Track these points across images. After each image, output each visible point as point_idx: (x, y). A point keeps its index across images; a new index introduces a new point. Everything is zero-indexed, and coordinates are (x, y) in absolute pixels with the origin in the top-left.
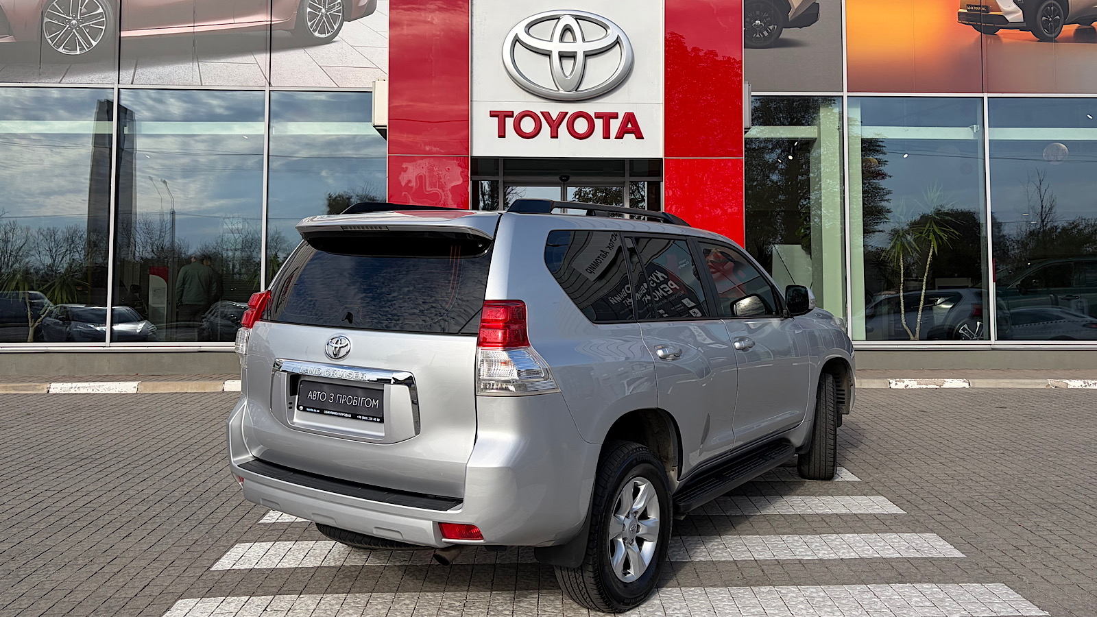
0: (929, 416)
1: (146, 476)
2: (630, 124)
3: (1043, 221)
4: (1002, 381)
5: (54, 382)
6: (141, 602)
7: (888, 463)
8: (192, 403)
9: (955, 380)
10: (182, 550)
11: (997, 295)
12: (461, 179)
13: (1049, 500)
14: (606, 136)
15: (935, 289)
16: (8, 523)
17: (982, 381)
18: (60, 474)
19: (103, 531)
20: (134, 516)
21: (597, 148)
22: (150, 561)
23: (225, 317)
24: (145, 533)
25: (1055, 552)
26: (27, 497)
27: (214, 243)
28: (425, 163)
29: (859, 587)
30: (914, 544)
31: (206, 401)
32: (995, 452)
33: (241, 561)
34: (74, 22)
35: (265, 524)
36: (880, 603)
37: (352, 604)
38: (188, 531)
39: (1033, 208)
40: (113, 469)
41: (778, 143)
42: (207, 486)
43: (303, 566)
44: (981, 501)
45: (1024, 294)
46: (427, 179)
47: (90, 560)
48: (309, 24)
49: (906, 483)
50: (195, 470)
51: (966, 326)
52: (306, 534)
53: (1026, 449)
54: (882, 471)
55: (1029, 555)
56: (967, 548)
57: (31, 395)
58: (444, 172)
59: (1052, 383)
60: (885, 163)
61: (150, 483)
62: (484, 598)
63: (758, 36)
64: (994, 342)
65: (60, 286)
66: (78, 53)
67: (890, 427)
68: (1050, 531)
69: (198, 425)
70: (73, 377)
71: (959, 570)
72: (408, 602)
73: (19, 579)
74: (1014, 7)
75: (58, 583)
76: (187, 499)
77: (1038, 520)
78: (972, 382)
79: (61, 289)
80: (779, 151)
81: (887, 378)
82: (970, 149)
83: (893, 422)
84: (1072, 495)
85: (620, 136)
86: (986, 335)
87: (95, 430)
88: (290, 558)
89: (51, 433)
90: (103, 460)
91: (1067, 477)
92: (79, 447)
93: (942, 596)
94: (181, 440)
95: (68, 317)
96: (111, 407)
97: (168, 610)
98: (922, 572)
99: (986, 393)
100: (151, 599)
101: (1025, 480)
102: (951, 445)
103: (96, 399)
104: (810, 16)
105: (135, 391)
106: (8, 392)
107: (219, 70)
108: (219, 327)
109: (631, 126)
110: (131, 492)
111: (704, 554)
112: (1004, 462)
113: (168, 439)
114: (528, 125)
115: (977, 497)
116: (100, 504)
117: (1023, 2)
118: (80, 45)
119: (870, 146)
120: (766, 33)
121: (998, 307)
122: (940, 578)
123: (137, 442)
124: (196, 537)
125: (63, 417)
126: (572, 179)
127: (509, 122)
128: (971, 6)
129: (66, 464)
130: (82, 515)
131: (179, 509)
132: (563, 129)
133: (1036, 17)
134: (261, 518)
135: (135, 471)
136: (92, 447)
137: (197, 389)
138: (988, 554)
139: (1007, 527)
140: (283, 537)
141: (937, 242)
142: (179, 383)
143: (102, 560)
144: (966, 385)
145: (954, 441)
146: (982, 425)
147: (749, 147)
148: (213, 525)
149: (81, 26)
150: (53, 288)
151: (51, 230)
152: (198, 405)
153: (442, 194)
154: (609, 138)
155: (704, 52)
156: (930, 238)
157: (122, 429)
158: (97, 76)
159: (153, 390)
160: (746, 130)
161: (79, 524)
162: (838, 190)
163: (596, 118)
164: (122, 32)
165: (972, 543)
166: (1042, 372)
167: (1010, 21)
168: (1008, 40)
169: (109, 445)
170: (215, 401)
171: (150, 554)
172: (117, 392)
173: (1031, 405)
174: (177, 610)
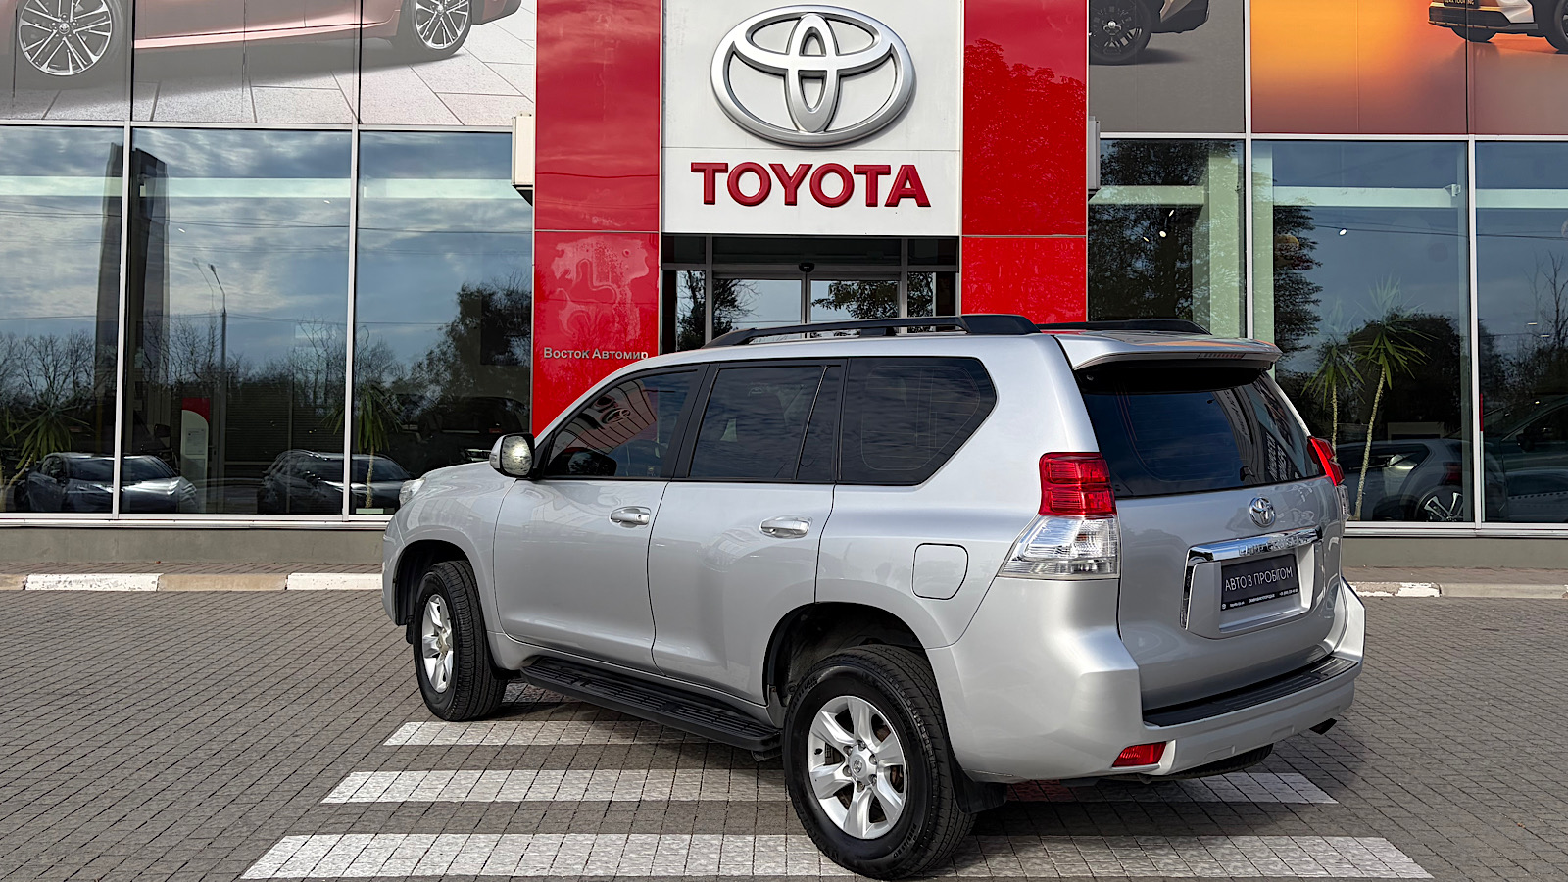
0: (1374, 642)
1: (158, 724)
2: (908, 182)
3: (1558, 333)
4: (1492, 586)
5: (33, 573)
8: (238, 608)
9: (1417, 585)
10: (200, 845)
11: (1486, 449)
12: (647, 269)
14: (872, 202)
15: (1386, 439)
17: (1461, 586)
18: (28, 720)
19: (83, 811)
20: (134, 787)
21: (857, 220)
22: (150, 862)
23: (298, 473)
24: (148, 815)
27: (285, 360)
28: (591, 244)
30: (1349, 856)
31: (258, 605)
32: (1481, 703)
33: (289, 866)
34: (64, 26)
35: (330, 805)
38: (212, 814)
39: (1543, 313)
40: (109, 712)
41: (1145, 212)
42: (247, 741)
43: (384, 875)
44: (1457, 785)
45: (1527, 451)
46: (594, 268)
47: (59, 858)
48: (419, 28)
49: (1337, 753)
50: (232, 716)
51: (1435, 499)
52: (392, 822)
53: (1531, 698)
55: (1535, 876)
56: (1435, 864)
58: (620, 258)
60: (1310, 244)
61: (162, 735)
63: (1112, 45)
64: (1479, 525)
65: (45, 427)
66: (71, 72)
69: (243, 643)
70: (64, 565)
76: (216, 761)
77: (1549, 817)
78: (1445, 588)
79: (47, 431)
80: (1146, 224)
82: (1448, 221)
85: (892, 202)
86: (1467, 514)
87: (87, 649)
88: (365, 860)
89: (21, 653)
90: (95, 697)
92: (62, 676)
94: (216, 667)
95: (65, 473)
96: (116, 613)
99: (1468, 606)
101: (1528, 750)
102: (1410, 690)
103: (94, 599)
104: (1193, 17)
105: (154, 588)
107: (282, 100)
108: (288, 490)
109: (910, 187)
110: (133, 750)
111: (1012, 865)
112: (1495, 719)
113: (196, 665)
114: (750, 185)
115: (1451, 778)
116: (84, 769)
118: (74, 60)
119: (1287, 218)
120: (1124, 42)
121: (1487, 469)
123: (149, 669)
124: (224, 824)
125: (42, 627)
126: (818, 268)
127: (722, 180)
129: (39, 703)
130: (54, 785)
131: (202, 777)
132: (804, 191)
133: (1553, 15)
134: (326, 795)
135: (142, 716)
136: (81, 676)
137: (247, 586)
138: (1468, 874)
139: (1499, 829)
140: (358, 827)
141: (1392, 370)
142: (219, 576)
143: (77, 859)
144: (1436, 593)
145: (1416, 684)
146: (1461, 658)
147: (1097, 216)
148: (251, 805)
149: (74, 32)
150: (35, 430)
151: (47, 337)
152: (246, 611)
153: (618, 291)
154: (876, 205)
155: (1034, 71)
156: (1380, 362)
157: (128, 647)
158: (99, 108)
159: (181, 587)
160: (1091, 193)
161: (48, 800)
162: (1236, 285)
163: (856, 173)
164: (136, 42)
165: (1442, 854)
166: (1557, 573)
167: (1512, 21)
168: (1507, 51)
169: (106, 673)
170: (272, 605)
171: (152, 851)
172: (127, 589)
173: (1539, 625)
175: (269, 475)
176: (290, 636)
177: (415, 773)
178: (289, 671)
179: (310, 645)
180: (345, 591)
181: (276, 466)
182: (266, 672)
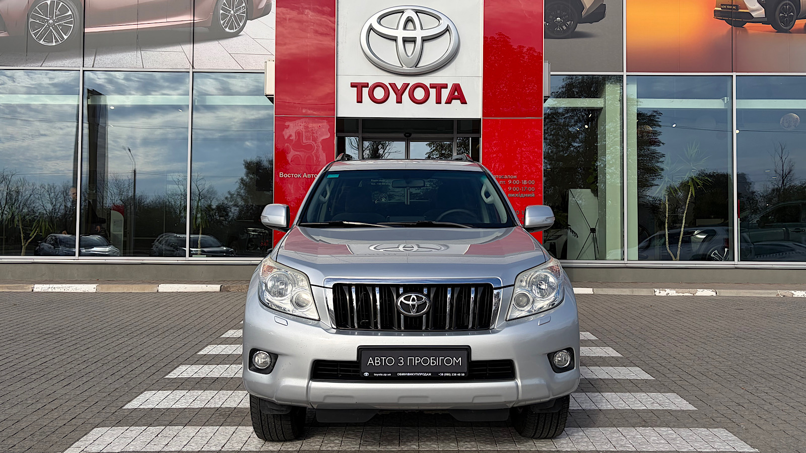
0: (682, 314)
1: (90, 346)
2: (456, 92)
3: (783, 182)
4: (742, 291)
5: (37, 284)
6: (67, 429)
7: (646, 345)
8: (134, 299)
9: (705, 290)
10: (104, 394)
12: (329, 135)
13: (768, 372)
14: (439, 102)
17: (727, 291)
18: (28, 344)
19: (50, 381)
20: (75, 372)
21: (431, 111)
22: (80, 402)
24: (81, 383)
25: (768, 408)
28: (302, 122)
29: (610, 429)
30: (658, 401)
31: (143, 298)
32: (730, 339)
33: (146, 403)
34: (51, 21)
35: (169, 379)
36: (625, 440)
37: (222, 433)
38: (111, 382)
39: (776, 170)
40: (67, 341)
42: (132, 353)
43: (191, 407)
44: (714, 372)
45: (762, 228)
46: (304, 134)
47: (37, 400)
48: (222, 22)
49: (657, 359)
50: (125, 343)
51: (716, 251)
52: (198, 386)
53: (755, 337)
54: (641, 350)
55: (748, 409)
56: (699, 404)
57: (21, 292)
58: (316, 129)
59: (781, 293)
60: (659, 133)
61: (91, 350)
63: (558, 29)
64: (737, 262)
66: (54, 44)
67: (651, 321)
68: (767, 393)
69: (134, 313)
70: (52, 281)
71: (691, 419)
74: (758, 6)
76: (116, 361)
77: (758, 385)
78: (719, 292)
81: (652, 288)
82: (721, 116)
83: (653, 318)
84: (787, 369)
85: (449, 102)
86: (731, 258)
87: (60, 316)
88: (182, 401)
89: (28, 317)
90: (61, 335)
91: (785, 356)
92: (46, 326)
93: (675, 436)
94: (120, 323)
96: (76, 301)
98: (662, 420)
99: (729, 300)
100: (75, 427)
101: (751, 358)
102: (696, 333)
103: (65, 296)
104: (598, 14)
105: (94, 291)
106: (4, 291)
107: (156, 57)
109: (457, 94)
110: (77, 356)
112: (736, 345)
113: (111, 322)
114: (379, 93)
115: (712, 369)
116: (52, 364)
117: (765, 2)
118: (55, 38)
119: (645, 119)
120: (564, 28)
121: (742, 240)
122: (676, 424)
123: (88, 324)
124: (117, 386)
125: (39, 307)
126: (413, 135)
127: (365, 91)
128: (724, 5)
129: (34, 337)
130: (38, 371)
131: (108, 367)
132: (406, 96)
133: (775, 11)
134: (167, 374)
135: (83, 343)
136: (56, 326)
137: (139, 290)
138: (715, 408)
139: (732, 390)
140: (180, 388)
141: (695, 187)
142: (126, 285)
143: (45, 400)
144: (714, 294)
145: (699, 331)
146: (723, 320)
148: (130, 379)
149: (56, 24)
151: (51, 185)
152: (137, 300)
153: (315, 145)
156: (689, 184)
157: (80, 315)
158: (68, 61)
159: (107, 290)
160: (545, 98)
161: (34, 377)
163: (431, 88)
164: (85, 29)
165: (703, 400)
166: (774, 285)
167: (754, 17)
168: (752, 32)
169: (68, 325)
170: (150, 298)
171: (81, 397)
172: (82, 291)
173: (763, 308)
174: (92, 435)
176: (157, 310)
177: (210, 366)
178: (155, 325)
179: (166, 314)
180: (186, 292)
181: (159, 240)
182: (144, 325)
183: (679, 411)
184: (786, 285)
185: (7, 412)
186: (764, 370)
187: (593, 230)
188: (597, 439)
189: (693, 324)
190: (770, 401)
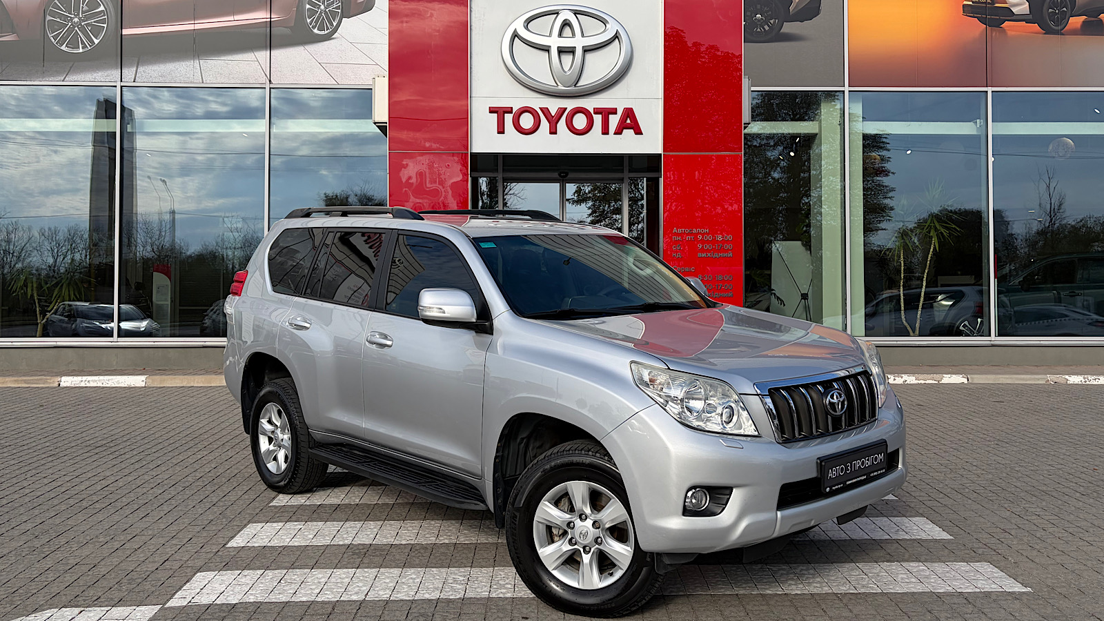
0: (925, 409)
1: (160, 463)
2: (628, 119)
3: (1051, 219)
4: (1001, 376)
5: (64, 376)
6: (162, 575)
8: (200, 396)
9: (954, 376)
10: (198, 529)
11: (999, 292)
12: (461, 176)
13: (1040, 488)
14: (605, 131)
15: (937, 287)
16: (29, 505)
17: (981, 376)
18: (76, 461)
19: (121, 512)
20: (151, 498)
21: (596, 143)
22: (168, 538)
24: (162, 513)
25: (1041, 535)
26: (46, 481)
27: (214, 242)
28: (425, 160)
29: (847, 565)
30: (903, 527)
31: (212, 394)
32: (989, 443)
33: (254, 540)
34: (76, 20)
35: (275, 507)
36: (867, 579)
37: (361, 578)
38: (202, 512)
40: (128, 456)
41: (780, 139)
42: (218, 472)
43: (314, 544)
44: (972, 488)
45: (1026, 291)
46: (427, 175)
47: (111, 537)
48: (309, 21)
50: (205, 458)
51: (966, 323)
52: (315, 516)
53: (1021, 440)
55: (1016, 537)
56: (955, 531)
57: (42, 388)
58: (444, 169)
59: (1052, 378)
60: (888, 160)
61: (164, 469)
62: (487, 574)
63: (759, 30)
64: (994, 338)
65: (67, 283)
66: (81, 51)
68: (1039, 516)
69: (206, 416)
70: (83, 371)
71: (947, 551)
72: (414, 576)
73: (44, 556)
75: (82, 558)
76: (200, 483)
77: (1027, 505)
78: (971, 378)
79: (68, 285)
80: (781, 148)
82: (974, 144)
84: (1063, 483)
85: (619, 132)
86: (986, 332)
87: (107, 420)
88: (300, 537)
89: (65, 424)
90: (117, 448)
91: (1060, 466)
92: (93, 436)
93: (927, 573)
94: (191, 430)
95: (73, 315)
96: (121, 400)
97: (187, 582)
98: (910, 552)
99: (985, 388)
100: (171, 572)
101: (1017, 469)
102: (945, 436)
103: (106, 392)
104: (810, 11)
105: (143, 384)
106: (20, 385)
107: (220, 67)
109: (630, 122)
110: (146, 477)
112: (997, 452)
113: (178, 429)
114: (527, 121)
115: (968, 485)
116: (117, 488)
118: (83, 42)
119: (872, 142)
120: (766, 28)
121: (1000, 305)
122: (927, 557)
123: (148, 432)
124: (211, 517)
125: (75, 408)
126: (571, 175)
127: (509, 118)
129: (82, 451)
130: (101, 498)
131: (192, 492)
132: (562, 125)
133: (1042, 9)
134: (272, 501)
135: (149, 458)
136: (106, 436)
137: (203, 383)
138: (975, 536)
139: (996, 512)
140: (294, 518)
141: (939, 238)
142: (186, 377)
143: (122, 537)
144: (965, 381)
145: (949, 433)
146: (979, 418)
147: (749, 143)
148: (226, 507)
149: (83, 24)
150: (60, 284)
151: (53, 229)
152: (205, 397)
153: (443, 190)
154: (608, 134)
155: (705, 47)
156: (931, 234)
157: (133, 419)
158: (100, 74)
159: (161, 383)
160: (746, 125)
161: (98, 506)
162: (839, 187)
163: (595, 113)
164: (123, 30)
165: (960, 526)
166: (1043, 368)
167: (1016, 13)
168: (1013, 33)
169: (122, 434)
170: (221, 394)
171: (168, 533)
172: (126, 386)
173: (1029, 399)
174: (197, 581)
175: (207, 315)
177: (326, 489)
181: (213, 309)
182: (224, 433)
183: (931, 541)
184: (1057, 368)
185: (77, 553)
186: (1034, 485)
187: (804, 296)
188: (833, 578)
189: (940, 423)
190: (1044, 526)
